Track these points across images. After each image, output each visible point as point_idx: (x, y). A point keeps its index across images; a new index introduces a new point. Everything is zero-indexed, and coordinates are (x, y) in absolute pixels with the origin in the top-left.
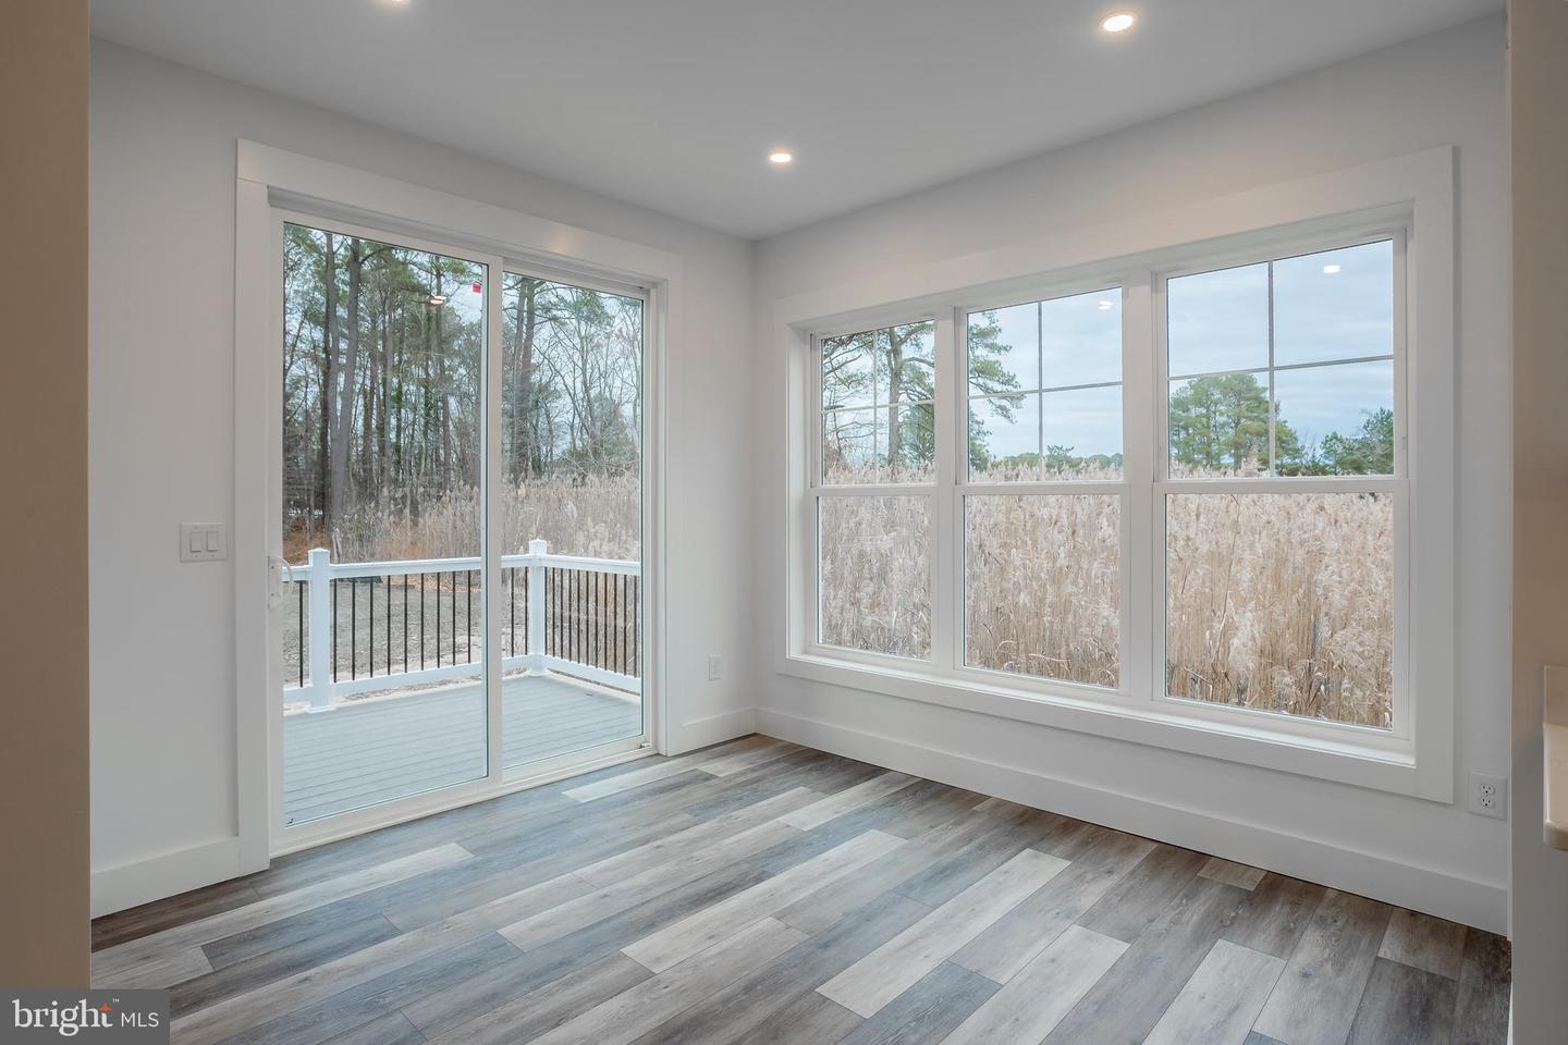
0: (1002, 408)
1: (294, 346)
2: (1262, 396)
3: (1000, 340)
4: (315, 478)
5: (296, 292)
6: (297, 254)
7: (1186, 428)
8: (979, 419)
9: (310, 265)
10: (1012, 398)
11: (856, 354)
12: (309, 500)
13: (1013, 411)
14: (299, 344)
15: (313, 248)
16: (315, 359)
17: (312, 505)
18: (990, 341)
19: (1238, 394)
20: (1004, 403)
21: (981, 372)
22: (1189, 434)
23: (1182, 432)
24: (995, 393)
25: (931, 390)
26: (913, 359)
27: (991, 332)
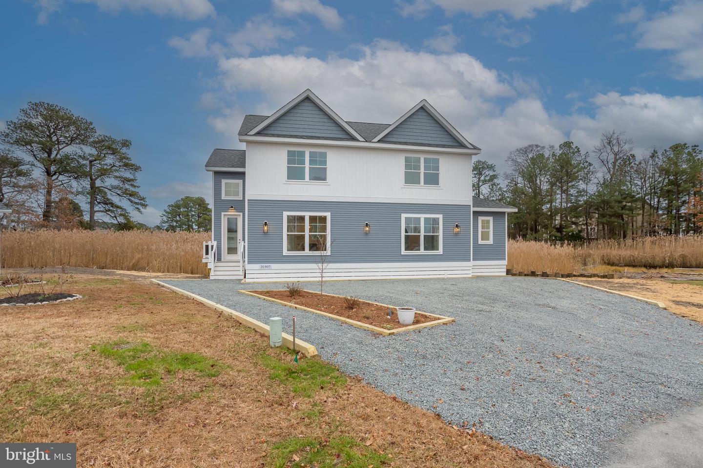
0: (137, 208)
3: (136, 183)
7: (179, 215)
8: (128, 212)
10: (143, 206)
13: (142, 210)
18: (133, 183)
19: (199, 205)
20: (139, 207)
21: (131, 195)
22: (180, 218)
23: (178, 217)
24: (136, 203)
25: (108, 199)
26: (102, 187)
27: (133, 180)
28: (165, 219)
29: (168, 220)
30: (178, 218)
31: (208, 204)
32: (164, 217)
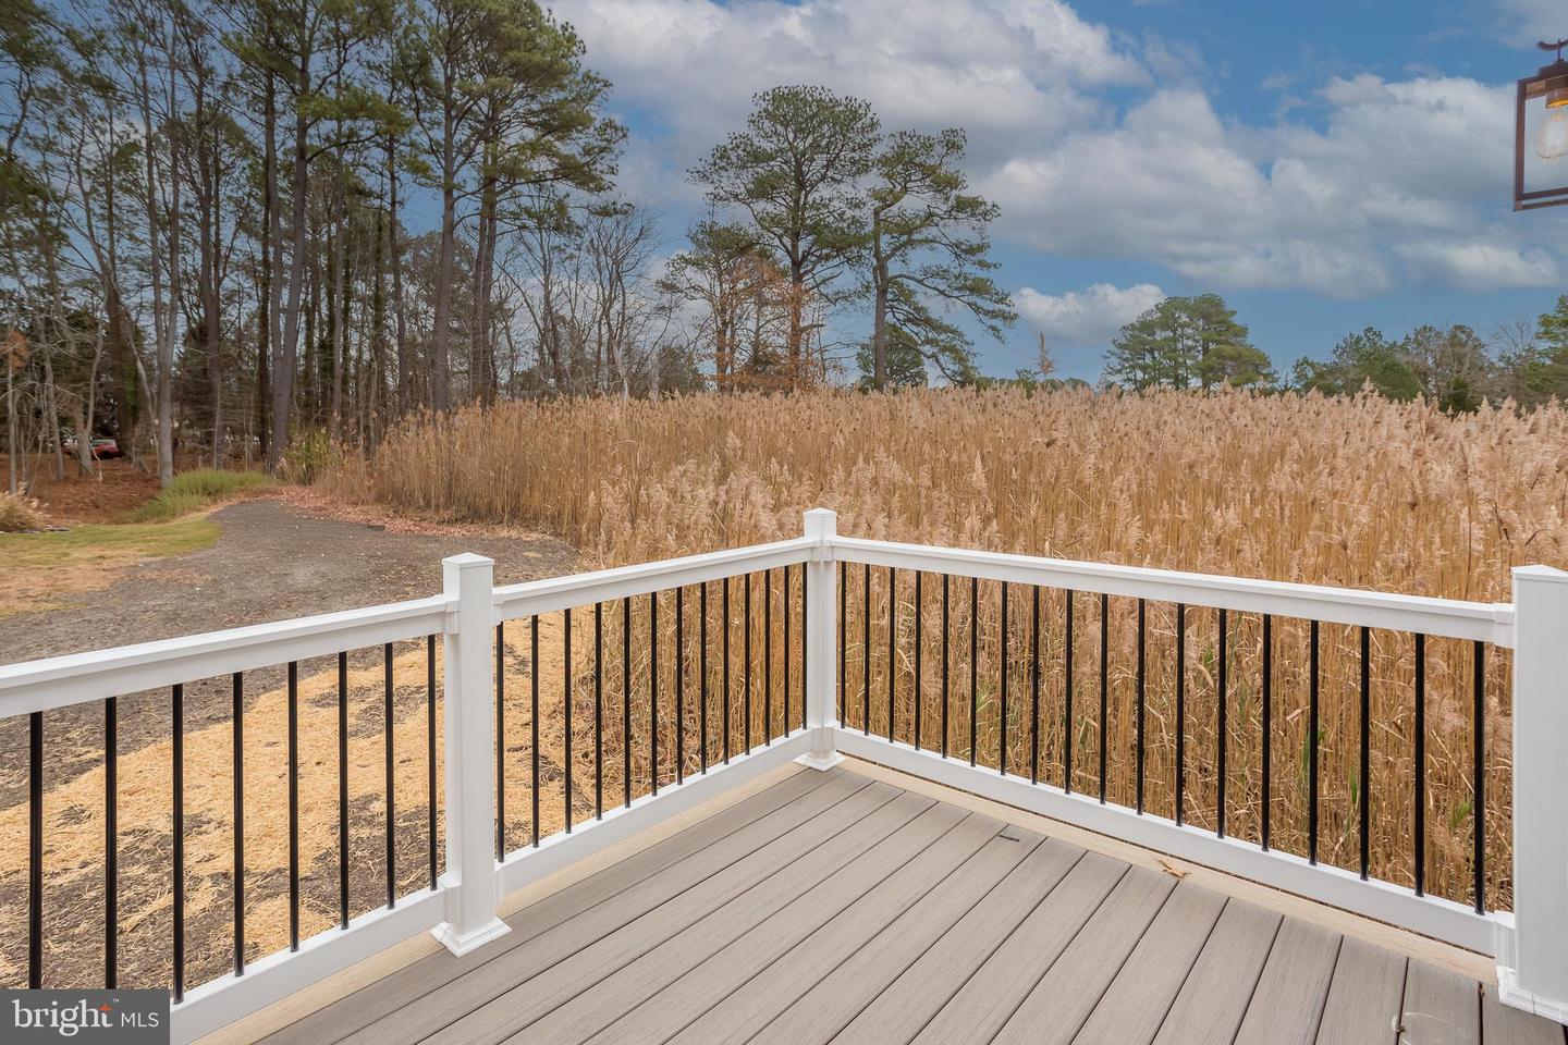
0: (993, 328)
1: (228, 257)
2: (1231, 319)
3: (988, 257)
4: (255, 401)
5: (229, 198)
6: (230, 156)
7: (1151, 352)
8: (969, 340)
9: (244, 169)
10: (1005, 318)
11: (837, 271)
12: (247, 425)
13: (1005, 332)
14: (232, 256)
15: (251, 149)
16: (253, 273)
17: (251, 431)
18: (980, 256)
19: (1207, 317)
20: (997, 323)
21: (972, 290)
22: (1154, 358)
23: (1148, 356)
24: (987, 313)
25: (918, 310)
26: (900, 276)
27: (981, 248)
28: (1115, 362)
29: (1124, 367)
30: (1148, 360)
31: (1234, 313)
32: (1113, 358)
